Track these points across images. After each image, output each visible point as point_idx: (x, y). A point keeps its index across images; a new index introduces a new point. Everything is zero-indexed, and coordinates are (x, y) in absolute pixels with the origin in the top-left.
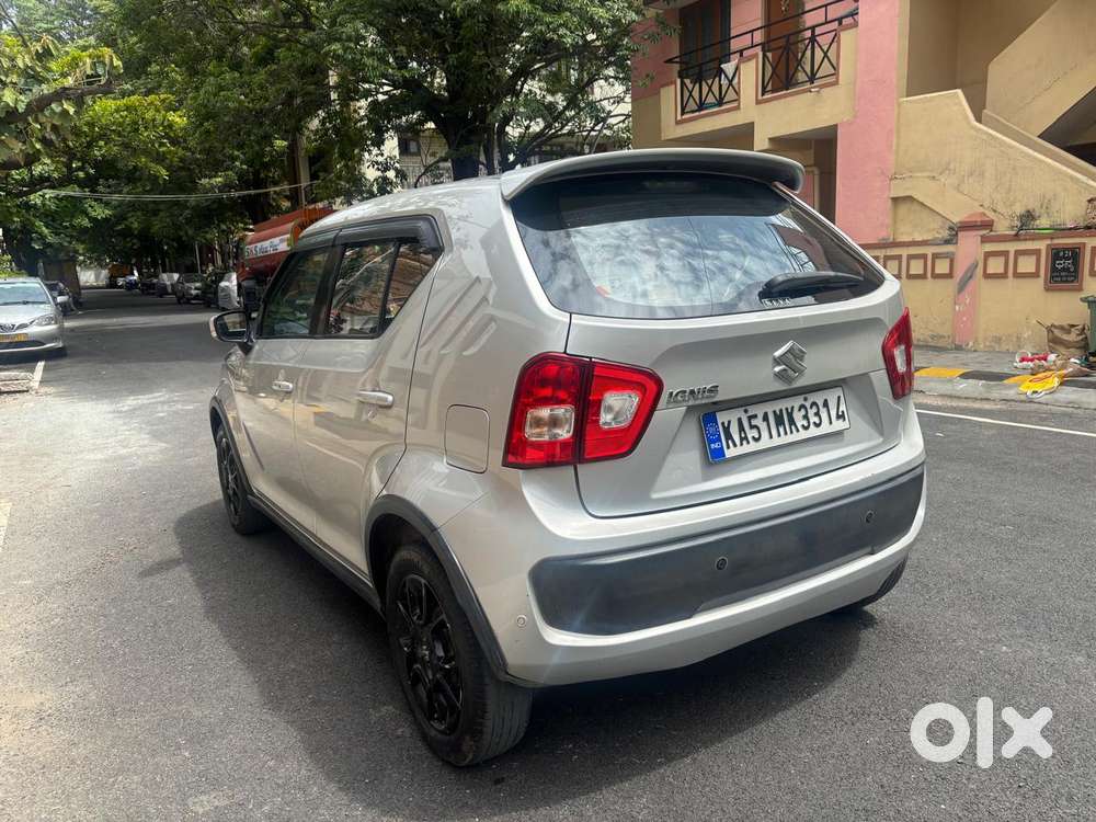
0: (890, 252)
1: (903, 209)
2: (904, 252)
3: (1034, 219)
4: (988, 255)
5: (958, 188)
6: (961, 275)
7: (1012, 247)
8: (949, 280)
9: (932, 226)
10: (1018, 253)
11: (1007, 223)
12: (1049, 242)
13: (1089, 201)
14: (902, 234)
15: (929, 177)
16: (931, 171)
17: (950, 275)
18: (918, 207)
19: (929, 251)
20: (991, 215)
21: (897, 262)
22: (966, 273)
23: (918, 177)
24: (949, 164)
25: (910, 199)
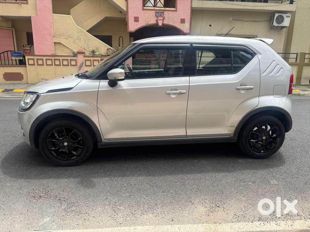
0: (55, 58)
1: (57, 46)
2: (61, 58)
3: (95, 52)
4: (86, 60)
5: (74, 42)
6: (79, 65)
7: (92, 59)
8: (76, 67)
9: (68, 52)
10: (94, 60)
11: (88, 53)
12: (101, 58)
13: (107, 49)
14: (58, 53)
15: (65, 38)
16: (65, 36)
17: (76, 65)
18: (62, 46)
19: (69, 58)
20: (84, 51)
21: (59, 61)
22: (81, 65)
23: (61, 38)
24: (70, 35)
25: (60, 43)
